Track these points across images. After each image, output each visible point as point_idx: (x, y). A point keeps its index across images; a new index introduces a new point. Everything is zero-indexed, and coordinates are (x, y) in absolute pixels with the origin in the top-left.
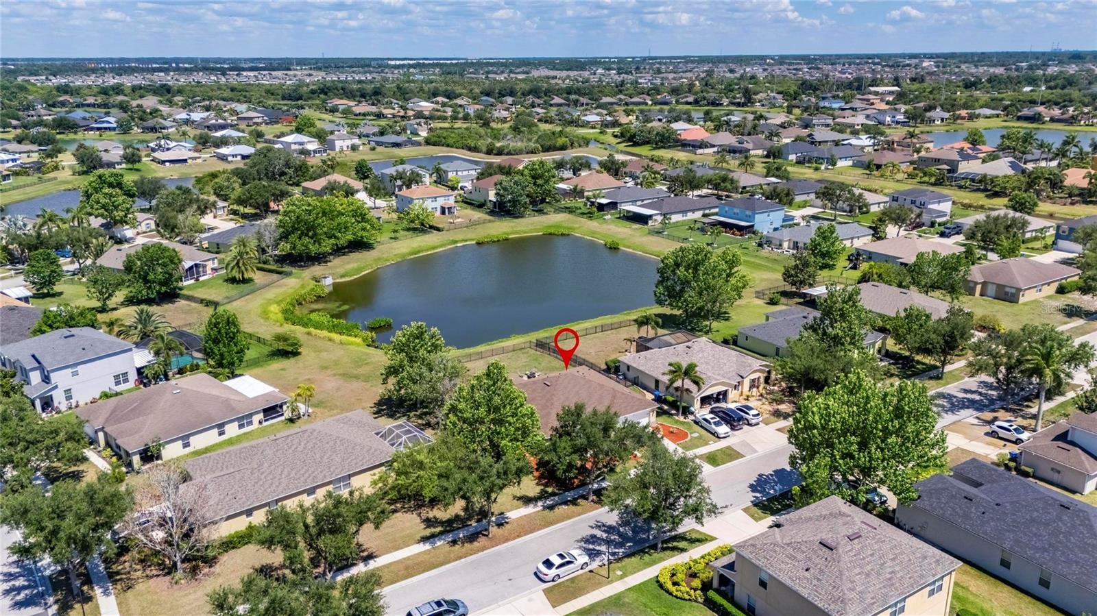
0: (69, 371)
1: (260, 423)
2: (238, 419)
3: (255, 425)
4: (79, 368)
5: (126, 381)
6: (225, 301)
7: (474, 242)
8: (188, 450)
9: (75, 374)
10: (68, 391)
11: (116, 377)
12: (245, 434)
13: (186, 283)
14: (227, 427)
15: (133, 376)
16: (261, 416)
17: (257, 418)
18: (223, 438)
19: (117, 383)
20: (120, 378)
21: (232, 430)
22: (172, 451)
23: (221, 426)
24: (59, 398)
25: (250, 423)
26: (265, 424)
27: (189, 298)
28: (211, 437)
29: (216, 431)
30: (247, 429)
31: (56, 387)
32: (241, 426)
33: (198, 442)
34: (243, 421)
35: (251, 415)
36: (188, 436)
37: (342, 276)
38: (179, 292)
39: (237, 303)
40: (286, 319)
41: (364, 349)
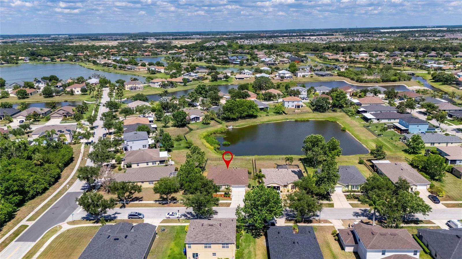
0: (132, 142)
1: (158, 164)
2: (152, 162)
3: (157, 165)
4: (134, 142)
5: (146, 147)
6: (196, 129)
7: (294, 120)
8: (138, 167)
9: (133, 143)
10: (131, 147)
11: (143, 146)
13: (192, 122)
14: (149, 163)
15: (148, 146)
16: (159, 162)
18: (148, 166)
19: (144, 147)
20: (144, 146)
21: (150, 164)
22: (134, 166)
23: (147, 163)
24: (129, 148)
25: (156, 164)
26: (160, 165)
27: (188, 127)
28: (144, 165)
29: (146, 164)
30: (154, 165)
31: (128, 145)
32: (153, 164)
33: (141, 165)
34: (154, 162)
35: (156, 162)
36: (139, 163)
38: (187, 125)
39: (198, 130)
40: (204, 137)
41: (212, 150)
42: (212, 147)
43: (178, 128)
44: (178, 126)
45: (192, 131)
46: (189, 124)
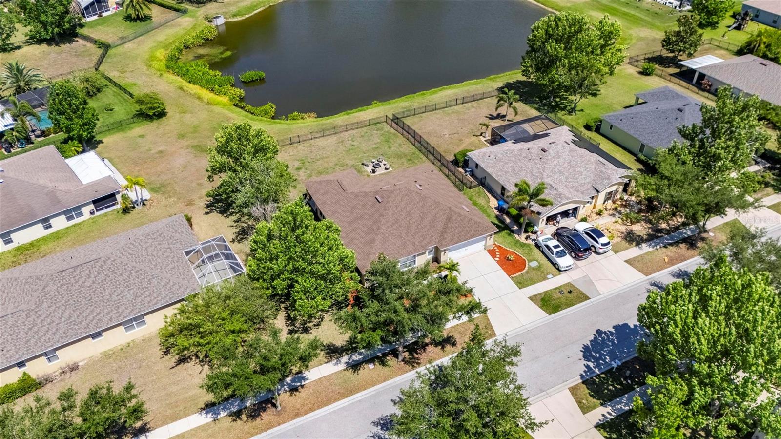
1: (92, 213)
3: (86, 216)
6: (119, 42)
12: (74, 226)
13: (89, 20)
14: (53, 221)
16: (91, 207)
17: (86, 210)
18: (50, 231)
21: (59, 223)
23: (46, 220)
25: (81, 214)
26: (97, 214)
27: (86, 38)
29: (40, 226)
30: (77, 220)
32: (70, 219)
33: (21, 238)
34: (71, 213)
36: (9, 233)
37: (234, 16)
38: (79, 31)
39: (129, 45)
40: (168, 67)
41: (229, 110)
42: (224, 99)
43: (54, 48)
44: (50, 41)
45: (111, 52)
46: (82, 26)
